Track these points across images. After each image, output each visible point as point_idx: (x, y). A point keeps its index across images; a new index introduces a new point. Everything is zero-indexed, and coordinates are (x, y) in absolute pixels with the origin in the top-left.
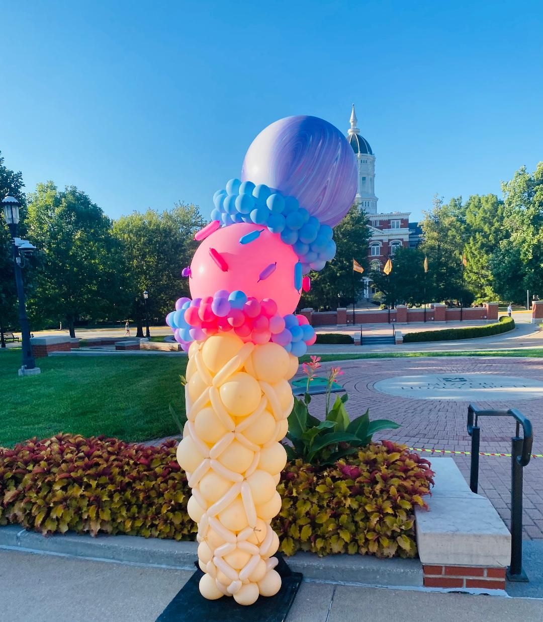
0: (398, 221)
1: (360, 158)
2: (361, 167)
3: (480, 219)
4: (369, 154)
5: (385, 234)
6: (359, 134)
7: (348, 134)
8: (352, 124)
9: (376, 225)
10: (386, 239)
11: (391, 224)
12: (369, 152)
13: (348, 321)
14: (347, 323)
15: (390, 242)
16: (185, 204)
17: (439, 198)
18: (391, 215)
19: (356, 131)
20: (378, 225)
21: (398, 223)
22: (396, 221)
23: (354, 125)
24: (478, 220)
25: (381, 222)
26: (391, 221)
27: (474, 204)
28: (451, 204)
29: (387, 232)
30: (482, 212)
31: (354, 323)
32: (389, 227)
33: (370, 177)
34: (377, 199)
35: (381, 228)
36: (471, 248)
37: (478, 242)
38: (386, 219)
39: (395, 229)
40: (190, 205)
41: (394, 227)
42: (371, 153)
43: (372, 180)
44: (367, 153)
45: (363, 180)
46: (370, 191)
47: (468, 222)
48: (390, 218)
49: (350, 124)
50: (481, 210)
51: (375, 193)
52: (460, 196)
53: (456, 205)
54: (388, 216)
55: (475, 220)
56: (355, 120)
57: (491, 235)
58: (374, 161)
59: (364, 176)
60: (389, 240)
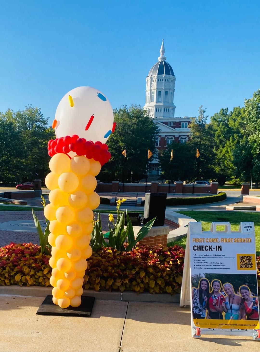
0: (186, 123)
1: (165, 78)
2: (165, 84)
3: (238, 124)
4: (171, 76)
5: (177, 131)
6: (166, 61)
7: (158, 60)
8: (161, 53)
9: (171, 125)
10: (177, 135)
11: (181, 125)
12: (171, 74)
13: (119, 190)
14: (119, 191)
15: (180, 137)
16: (33, 107)
17: (203, 108)
18: (182, 118)
19: (164, 58)
20: (172, 125)
21: (186, 124)
22: (185, 123)
23: (163, 54)
24: (237, 124)
25: (175, 123)
26: (182, 123)
27: (235, 114)
28: (220, 113)
29: (178, 130)
30: (240, 119)
31: (123, 191)
32: (180, 127)
33: (171, 91)
34: (175, 107)
35: (174, 128)
36: (230, 144)
37: (235, 140)
38: (178, 121)
39: (184, 128)
40: (35, 108)
41: (183, 127)
42: (173, 74)
43: (172, 94)
44: (170, 74)
45: (166, 93)
46: (170, 101)
47: (230, 126)
48: (181, 121)
49: (160, 53)
50: (239, 118)
51: (174, 103)
52: (227, 107)
53: (223, 114)
54: (181, 119)
55: (235, 124)
56: (164, 51)
57: (245, 136)
58: (174, 80)
59: (167, 90)
60: (180, 136)
